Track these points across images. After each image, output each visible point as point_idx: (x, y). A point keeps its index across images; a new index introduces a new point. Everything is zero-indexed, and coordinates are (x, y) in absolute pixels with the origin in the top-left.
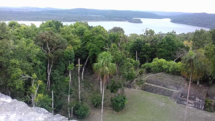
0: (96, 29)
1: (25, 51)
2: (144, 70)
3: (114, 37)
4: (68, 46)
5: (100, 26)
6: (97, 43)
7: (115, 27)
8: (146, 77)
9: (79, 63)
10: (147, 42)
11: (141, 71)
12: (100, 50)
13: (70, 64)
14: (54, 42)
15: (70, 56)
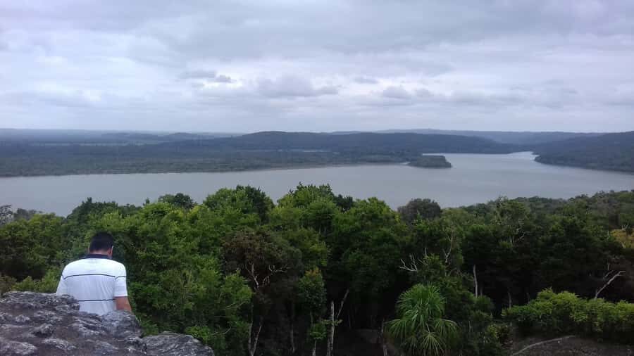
0: (371, 211)
1: (216, 298)
2: (511, 327)
3: (431, 235)
4: (309, 270)
5: (375, 199)
6: (376, 252)
7: (416, 201)
8: (521, 351)
9: (333, 315)
10: (504, 238)
11: (503, 330)
12: (387, 271)
13: (315, 322)
14: (272, 259)
15: (316, 300)
